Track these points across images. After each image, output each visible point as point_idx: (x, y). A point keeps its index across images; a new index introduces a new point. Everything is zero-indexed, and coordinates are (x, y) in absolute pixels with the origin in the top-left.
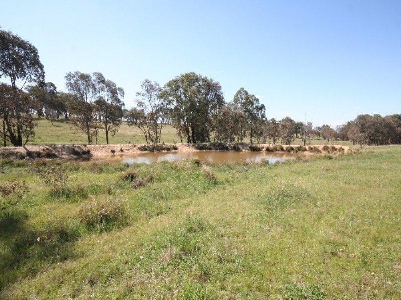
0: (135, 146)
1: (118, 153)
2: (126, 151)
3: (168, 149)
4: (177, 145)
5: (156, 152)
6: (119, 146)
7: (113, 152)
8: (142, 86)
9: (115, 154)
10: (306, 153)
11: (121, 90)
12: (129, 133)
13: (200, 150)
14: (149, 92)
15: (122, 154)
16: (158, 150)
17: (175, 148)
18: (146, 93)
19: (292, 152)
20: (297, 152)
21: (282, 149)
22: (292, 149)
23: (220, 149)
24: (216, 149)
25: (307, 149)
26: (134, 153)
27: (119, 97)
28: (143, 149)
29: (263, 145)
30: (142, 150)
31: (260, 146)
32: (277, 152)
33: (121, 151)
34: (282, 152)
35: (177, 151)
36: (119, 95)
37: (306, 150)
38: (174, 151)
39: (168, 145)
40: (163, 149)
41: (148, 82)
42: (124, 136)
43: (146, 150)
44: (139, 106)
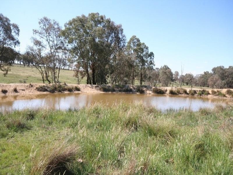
0: (32, 86)
1: (10, 94)
2: (21, 91)
3: (70, 90)
4: (80, 86)
5: (56, 93)
6: (13, 86)
7: (4, 92)
8: (40, 23)
9: (7, 94)
10: (209, 96)
11: (16, 27)
12: (22, 74)
13: (104, 91)
14: (47, 30)
15: (16, 94)
16: (60, 91)
17: (78, 89)
18: (44, 31)
19: (196, 95)
20: (201, 95)
21: (185, 92)
22: (195, 92)
23: (125, 91)
24: (120, 91)
25: (210, 92)
26: (31, 93)
27: (13, 34)
28: (42, 89)
29: (166, 88)
30: (41, 91)
31: (163, 88)
32: (180, 95)
33: (15, 90)
34: (186, 95)
35: (79, 92)
36: (13, 31)
37: (209, 94)
38: (77, 92)
39: (70, 85)
40: (65, 90)
41: (46, 19)
42: (17, 77)
43: (46, 90)
44: (36, 45)
